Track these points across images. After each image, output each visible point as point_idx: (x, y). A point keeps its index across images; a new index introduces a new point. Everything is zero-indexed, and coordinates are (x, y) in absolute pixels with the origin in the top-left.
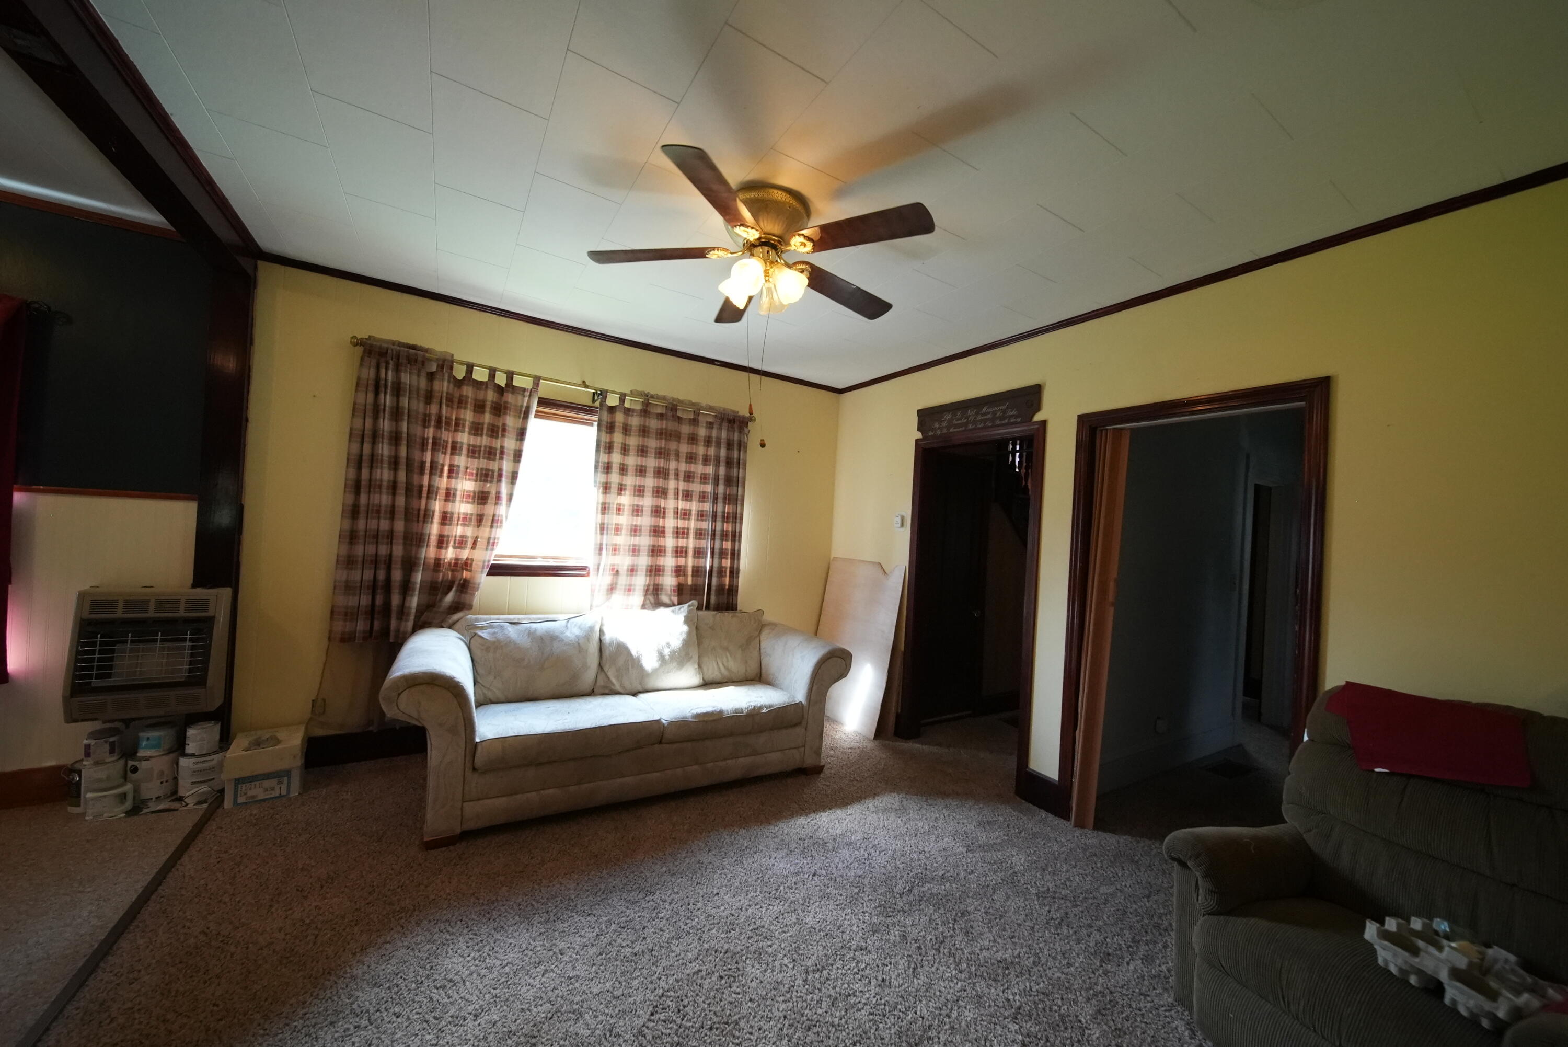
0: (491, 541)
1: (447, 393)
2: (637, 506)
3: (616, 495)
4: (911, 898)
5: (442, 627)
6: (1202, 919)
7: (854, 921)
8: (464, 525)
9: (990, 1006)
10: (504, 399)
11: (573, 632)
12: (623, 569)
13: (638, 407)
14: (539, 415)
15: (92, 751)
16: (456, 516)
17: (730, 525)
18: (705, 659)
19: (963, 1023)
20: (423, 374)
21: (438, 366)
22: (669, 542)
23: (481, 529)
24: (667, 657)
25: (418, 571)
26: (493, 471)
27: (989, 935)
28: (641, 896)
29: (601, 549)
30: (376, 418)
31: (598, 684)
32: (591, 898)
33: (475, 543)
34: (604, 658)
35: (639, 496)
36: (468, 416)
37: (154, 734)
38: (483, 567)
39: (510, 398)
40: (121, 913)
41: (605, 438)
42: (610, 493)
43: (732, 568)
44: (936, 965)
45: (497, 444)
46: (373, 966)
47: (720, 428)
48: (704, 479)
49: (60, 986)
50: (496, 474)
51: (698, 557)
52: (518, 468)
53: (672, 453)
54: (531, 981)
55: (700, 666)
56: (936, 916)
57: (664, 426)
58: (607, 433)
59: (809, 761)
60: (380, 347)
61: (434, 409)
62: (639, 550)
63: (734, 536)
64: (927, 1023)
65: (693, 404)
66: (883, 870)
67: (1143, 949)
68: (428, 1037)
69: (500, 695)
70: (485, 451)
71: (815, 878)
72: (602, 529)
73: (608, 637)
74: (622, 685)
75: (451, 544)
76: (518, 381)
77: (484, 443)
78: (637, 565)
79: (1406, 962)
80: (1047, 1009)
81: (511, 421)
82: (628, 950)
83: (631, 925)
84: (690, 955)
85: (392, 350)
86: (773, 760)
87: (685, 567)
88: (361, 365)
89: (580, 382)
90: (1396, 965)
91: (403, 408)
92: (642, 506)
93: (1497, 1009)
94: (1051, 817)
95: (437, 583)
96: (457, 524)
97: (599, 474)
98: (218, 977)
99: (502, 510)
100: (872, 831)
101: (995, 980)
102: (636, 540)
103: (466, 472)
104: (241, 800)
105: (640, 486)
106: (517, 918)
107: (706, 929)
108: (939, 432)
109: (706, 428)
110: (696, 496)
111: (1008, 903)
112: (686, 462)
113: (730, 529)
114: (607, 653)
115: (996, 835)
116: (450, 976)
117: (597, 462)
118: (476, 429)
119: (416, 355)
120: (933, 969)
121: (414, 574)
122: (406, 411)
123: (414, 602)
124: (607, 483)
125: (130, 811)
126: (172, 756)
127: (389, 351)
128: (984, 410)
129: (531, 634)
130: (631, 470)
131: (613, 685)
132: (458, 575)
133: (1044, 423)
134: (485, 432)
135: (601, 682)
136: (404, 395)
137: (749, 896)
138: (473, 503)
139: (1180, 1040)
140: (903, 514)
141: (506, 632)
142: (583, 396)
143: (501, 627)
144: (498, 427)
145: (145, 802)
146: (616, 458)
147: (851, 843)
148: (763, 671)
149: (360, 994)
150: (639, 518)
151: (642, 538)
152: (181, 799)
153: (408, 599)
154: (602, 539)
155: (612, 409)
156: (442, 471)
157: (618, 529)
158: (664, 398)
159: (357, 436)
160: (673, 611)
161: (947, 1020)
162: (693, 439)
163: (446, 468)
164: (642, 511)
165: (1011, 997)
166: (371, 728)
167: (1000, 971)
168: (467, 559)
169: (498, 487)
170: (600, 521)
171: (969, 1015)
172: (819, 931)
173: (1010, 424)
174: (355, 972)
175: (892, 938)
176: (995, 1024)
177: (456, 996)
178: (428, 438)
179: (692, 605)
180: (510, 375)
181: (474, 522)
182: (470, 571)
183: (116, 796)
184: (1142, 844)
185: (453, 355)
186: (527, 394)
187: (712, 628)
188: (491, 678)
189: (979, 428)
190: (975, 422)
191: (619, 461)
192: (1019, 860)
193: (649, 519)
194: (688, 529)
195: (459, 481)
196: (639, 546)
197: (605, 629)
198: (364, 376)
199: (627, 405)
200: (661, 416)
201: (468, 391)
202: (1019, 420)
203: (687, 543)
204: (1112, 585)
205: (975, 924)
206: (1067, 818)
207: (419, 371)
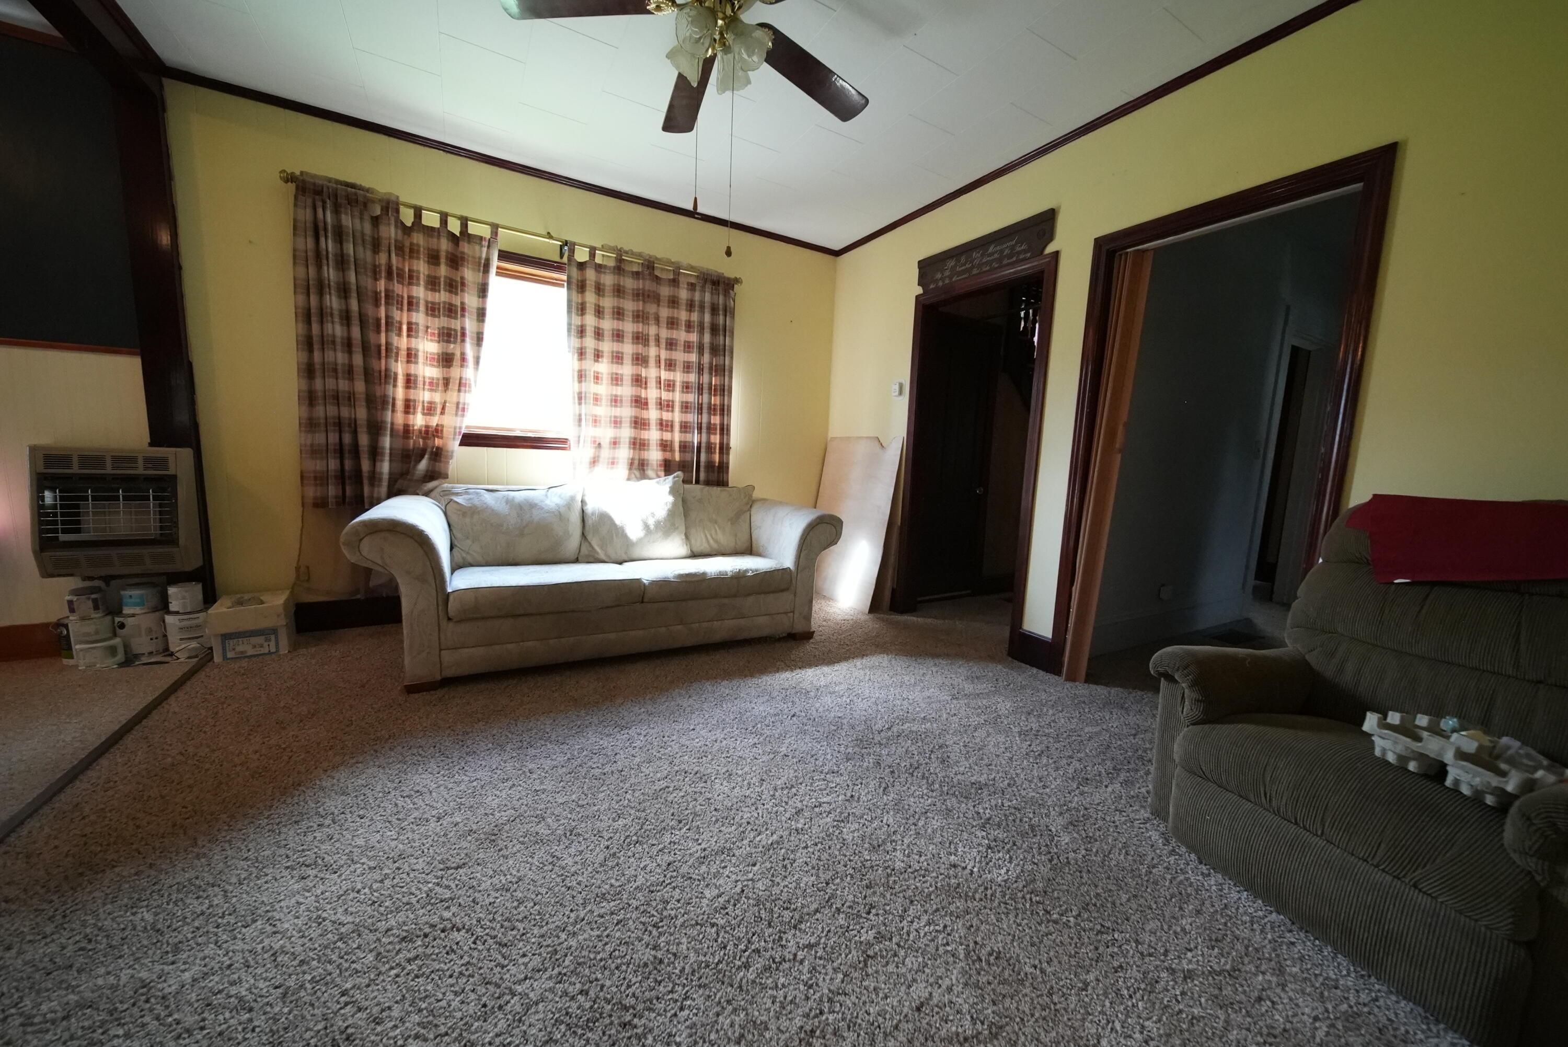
0: (461, 406)
1: (396, 241)
2: (617, 374)
3: (592, 362)
4: (890, 733)
5: (418, 494)
6: (1186, 729)
7: (829, 751)
8: (431, 390)
9: (958, 817)
10: (461, 249)
11: (553, 501)
12: (606, 443)
13: (612, 263)
14: (501, 272)
15: (75, 607)
16: (420, 379)
17: (718, 398)
18: (693, 531)
19: (929, 831)
20: (367, 217)
21: (382, 210)
22: (653, 414)
23: (449, 393)
24: (652, 527)
25: (385, 435)
26: (455, 331)
27: (966, 763)
28: (616, 730)
29: (580, 420)
30: (319, 267)
31: (582, 553)
32: (566, 731)
33: (443, 408)
34: (587, 528)
35: (617, 363)
36: (422, 267)
37: (136, 592)
38: (455, 434)
39: (465, 248)
40: (103, 739)
41: (577, 298)
42: (585, 359)
43: (721, 444)
44: (908, 785)
45: (457, 301)
46: (342, 781)
47: (703, 290)
48: (688, 347)
49: (37, 792)
50: (459, 334)
51: (686, 432)
52: (483, 328)
53: (652, 317)
54: (498, 793)
55: (687, 537)
56: (913, 747)
57: (641, 287)
58: (578, 292)
59: (799, 628)
60: (314, 184)
61: (382, 259)
62: (621, 422)
63: (722, 410)
64: (893, 830)
65: (670, 263)
66: (864, 713)
67: (1123, 776)
68: (389, 833)
69: (480, 559)
70: (444, 308)
71: (794, 718)
72: (580, 398)
73: (589, 508)
74: (606, 555)
75: (420, 409)
76: (473, 229)
77: (443, 299)
78: (620, 438)
79: (1407, 748)
80: (1018, 821)
81: (469, 274)
82: (597, 770)
83: (604, 752)
84: (659, 775)
85: (328, 188)
86: (761, 624)
87: (672, 442)
88: (295, 205)
89: (544, 233)
90: (1394, 753)
91: (348, 255)
92: (622, 375)
93: (1507, 782)
94: (1042, 673)
95: (408, 450)
96: (424, 389)
97: (572, 338)
98: (190, 786)
99: (469, 372)
100: (856, 683)
101: (966, 797)
102: (617, 412)
103: (427, 331)
104: (230, 655)
105: (617, 352)
106: (490, 745)
107: (678, 756)
108: (940, 284)
109: (688, 289)
110: (679, 366)
111: (988, 739)
112: (668, 328)
113: (718, 403)
114: (589, 522)
115: (981, 687)
116: (417, 788)
117: (569, 324)
118: (433, 284)
119: (356, 194)
120: (904, 788)
121: (381, 439)
122: (352, 259)
123: (385, 467)
124: (581, 349)
125: (123, 663)
126: (157, 614)
127: (325, 189)
128: (991, 249)
129: (509, 501)
130: (607, 335)
131: (598, 553)
132: (430, 442)
133: (1056, 254)
134: (442, 286)
135: (585, 550)
136: (348, 241)
137: (725, 732)
138: (438, 367)
139: (1152, 846)
140: (901, 381)
141: (483, 498)
142: (549, 249)
143: (477, 493)
144: (456, 282)
145: (137, 656)
146: (590, 320)
147: (834, 692)
148: (754, 545)
149: (327, 800)
150: (619, 388)
151: (623, 409)
152: (172, 654)
153: (378, 464)
154: (580, 410)
155: (581, 266)
156: (400, 329)
157: (596, 399)
158: (639, 255)
159: (303, 287)
160: (658, 482)
161: (913, 827)
162: (674, 302)
163: (405, 327)
164: (622, 380)
165: (981, 811)
166: (359, 596)
167: (973, 791)
168: (437, 425)
169: (463, 348)
170: (577, 390)
171: (936, 824)
172: (793, 758)
173: (1019, 262)
174: (324, 784)
175: (866, 764)
176: (962, 831)
177: (420, 803)
178: (380, 292)
179: (677, 476)
180: (464, 221)
181: (441, 388)
182: (442, 438)
183: (107, 648)
184: (1134, 694)
185: (398, 197)
186: (485, 243)
187: (700, 501)
188: (469, 542)
189: (985, 272)
190: (980, 265)
191: (593, 324)
192: (1004, 705)
193: (630, 388)
194: (673, 402)
195: (419, 340)
196: (621, 417)
197: (587, 499)
198: (301, 217)
199: (598, 260)
200: (636, 275)
201: (418, 239)
202: (1029, 255)
203: (673, 417)
204: (1121, 428)
205: (952, 755)
206: (1058, 673)
207: (361, 214)
